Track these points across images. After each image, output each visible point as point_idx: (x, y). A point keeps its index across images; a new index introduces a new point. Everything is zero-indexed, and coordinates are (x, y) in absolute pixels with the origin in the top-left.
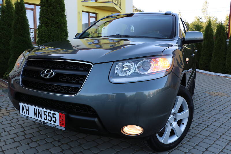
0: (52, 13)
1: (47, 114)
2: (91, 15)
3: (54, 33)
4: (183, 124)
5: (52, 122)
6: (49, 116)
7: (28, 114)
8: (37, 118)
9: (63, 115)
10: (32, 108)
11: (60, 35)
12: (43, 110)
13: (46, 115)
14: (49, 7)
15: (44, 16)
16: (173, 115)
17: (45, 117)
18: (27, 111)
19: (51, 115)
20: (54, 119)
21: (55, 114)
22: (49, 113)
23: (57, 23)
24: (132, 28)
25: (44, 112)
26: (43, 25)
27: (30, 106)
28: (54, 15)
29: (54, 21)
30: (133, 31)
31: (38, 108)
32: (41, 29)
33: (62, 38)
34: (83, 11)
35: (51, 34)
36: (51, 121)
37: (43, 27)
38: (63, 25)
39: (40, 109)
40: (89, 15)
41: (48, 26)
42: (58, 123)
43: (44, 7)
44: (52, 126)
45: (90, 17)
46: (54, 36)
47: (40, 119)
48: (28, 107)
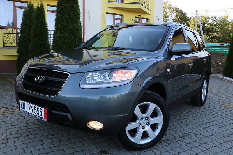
0: (66, 20)
2: (116, 16)
3: (68, 39)
4: (158, 128)
5: (39, 115)
6: (38, 111)
7: (25, 109)
8: (30, 112)
9: (46, 110)
10: (27, 104)
11: (74, 41)
12: (34, 106)
13: (36, 110)
14: (64, 14)
15: (59, 23)
16: (146, 119)
18: (24, 107)
19: (39, 110)
21: (42, 109)
22: (38, 108)
23: (71, 30)
24: (131, 39)
25: (35, 107)
26: (58, 31)
27: (26, 103)
28: (68, 22)
29: (68, 28)
30: (132, 42)
31: (31, 105)
32: (55, 35)
33: (75, 44)
34: (107, 13)
35: (65, 40)
37: (58, 34)
38: (76, 31)
39: (32, 105)
40: (114, 17)
41: (63, 32)
42: (43, 116)
43: (60, 15)
44: (39, 118)
45: (115, 19)
46: (68, 42)
47: (32, 113)
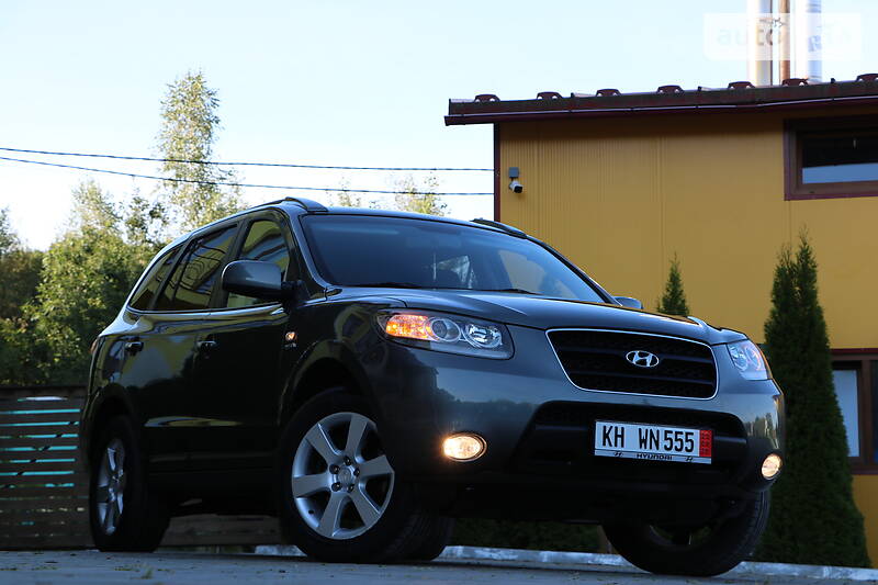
1: (672, 436)
5: (684, 452)
6: (677, 440)
7: (622, 446)
10: (632, 431)
12: (662, 429)
13: (671, 439)
17: (668, 444)
18: (620, 439)
19: (683, 437)
20: (688, 445)
21: (692, 434)
22: (677, 433)
25: (666, 432)
31: (649, 428)
36: (680, 450)
39: (654, 429)
42: (696, 452)
44: (684, 460)
47: (654, 450)
48: (623, 429)
